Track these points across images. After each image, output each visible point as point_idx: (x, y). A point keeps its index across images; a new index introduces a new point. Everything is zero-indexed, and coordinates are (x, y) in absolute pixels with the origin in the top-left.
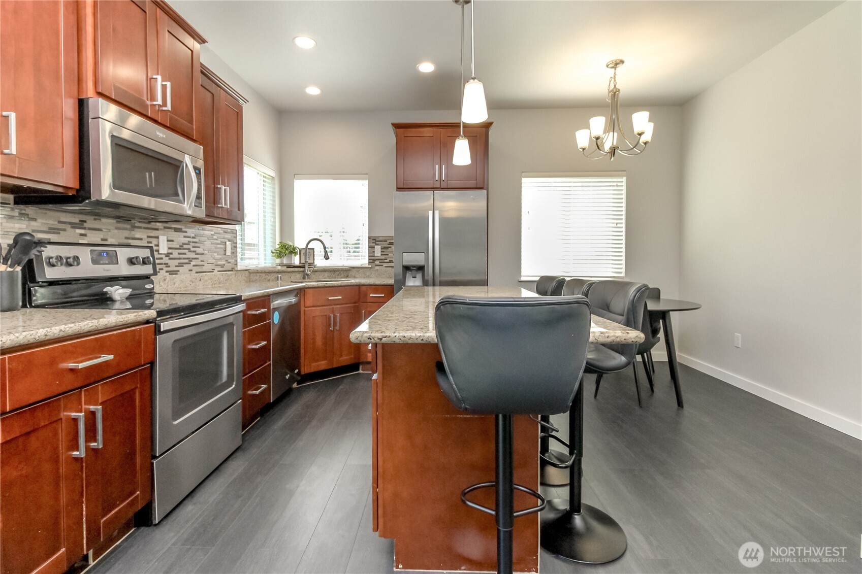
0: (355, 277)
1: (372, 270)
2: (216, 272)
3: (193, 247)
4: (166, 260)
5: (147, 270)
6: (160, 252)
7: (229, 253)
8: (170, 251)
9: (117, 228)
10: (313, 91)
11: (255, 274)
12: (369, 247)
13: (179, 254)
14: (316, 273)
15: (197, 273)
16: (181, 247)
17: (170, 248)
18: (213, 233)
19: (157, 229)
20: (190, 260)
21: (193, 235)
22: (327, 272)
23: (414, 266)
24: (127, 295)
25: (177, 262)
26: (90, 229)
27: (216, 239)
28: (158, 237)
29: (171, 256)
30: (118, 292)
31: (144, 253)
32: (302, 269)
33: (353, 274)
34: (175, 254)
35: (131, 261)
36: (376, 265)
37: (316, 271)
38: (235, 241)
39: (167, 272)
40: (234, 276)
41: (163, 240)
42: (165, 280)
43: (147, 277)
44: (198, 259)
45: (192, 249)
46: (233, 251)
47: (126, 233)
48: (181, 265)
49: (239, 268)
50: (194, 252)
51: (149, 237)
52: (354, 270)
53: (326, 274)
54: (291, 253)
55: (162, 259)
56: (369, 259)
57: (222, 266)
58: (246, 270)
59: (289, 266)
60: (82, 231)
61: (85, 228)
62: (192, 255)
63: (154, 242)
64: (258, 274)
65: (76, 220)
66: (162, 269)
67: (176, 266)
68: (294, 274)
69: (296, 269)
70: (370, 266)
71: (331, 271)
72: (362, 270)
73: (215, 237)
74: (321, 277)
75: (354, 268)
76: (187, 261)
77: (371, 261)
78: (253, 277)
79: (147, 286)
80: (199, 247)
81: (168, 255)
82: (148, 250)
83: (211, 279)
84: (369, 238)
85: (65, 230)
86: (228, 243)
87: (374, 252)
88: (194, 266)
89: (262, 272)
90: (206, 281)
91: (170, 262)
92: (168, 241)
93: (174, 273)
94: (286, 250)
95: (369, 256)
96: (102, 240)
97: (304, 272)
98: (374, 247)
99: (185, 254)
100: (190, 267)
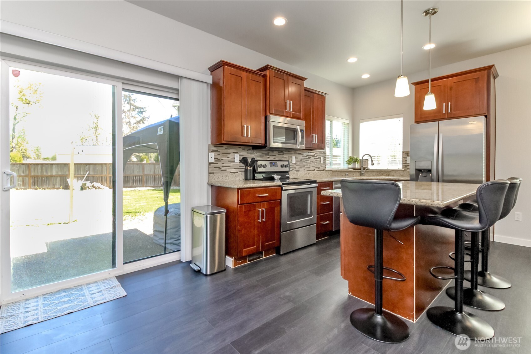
0: (393, 176)
1: (404, 171)
2: (315, 171)
3: (306, 160)
4: (295, 166)
5: (287, 169)
6: (293, 163)
7: (322, 162)
8: (297, 162)
9: (279, 154)
10: (366, 76)
11: (335, 172)
12: (403, 158)
13: (300, 163)
14: (368, 173)
15: (307, 171)
16: (301, 161)
17: (296, 161)
18: (314, 154)
19: (292, 154)
20: (304, 165)
21: (306, 155)
22: (375, 172)
23: (424, 170)
24: (279, 178)
25: (299, 166)
26: (271, 155)
27: (316, 157)
28: (292, 157)
29: (297, 164)
30: (276, 177)
31: (286, 163)
32: (360, 170)
33: (392, 174)
34: (298, 163)
35: (282, 166)
36: (408, 169)
37: (368, 172)
38: (325, 157)
39: (295, 170)
40: (324, 173)
41: (294, 158)
42: (294, 173)
43: (287, 172)
44: (308, 165)
45: (305, 161)
46: (324, 161)
47: (281, 156)
48: (301, 167)
49: (327, 169)
50: (306, 162)
51: (289, 157)
52: (393, 172)
53: (375, 174)
54: (355, 162)
55: (293, 165)
56: (403, 165)
57: (319, 168)
58: (331, 170)
59: (354, 169)
60: (268, 156)
61: (269, 155)
62: (305, 164)
63: (291, 158)
64: (337, 172)
65: (267, 153)
66: (293, 169)
67: (299, 168)
68: (355, 173)
69: (357, 170)
70: (403, 169)
71: (378, 172)
72: (398, 172)
73: (315, 156)
74: (371, 175)
75: (393, 170)
76: (303, 166)
77: (404, 166)
78: (335, 174)
79: (287, 175)
80: (308, 160)
81: (295, 164)
82: (287, 162)
83: (313, 174)
84: (403, 152)
85: (264, 156)
86: (321, 158)
87: (406, 161)
88: (306, 168)
89: (338, 172)
90: (311, 175)
91: (297, 167)
92: (296, 158)
93: (298, 171)
94: (352, 160)
95: (403, 163)
96: (274, 159)
97: (360, 172)
98: (406, 158)
99: (302, 163)
100: (304, 168)
